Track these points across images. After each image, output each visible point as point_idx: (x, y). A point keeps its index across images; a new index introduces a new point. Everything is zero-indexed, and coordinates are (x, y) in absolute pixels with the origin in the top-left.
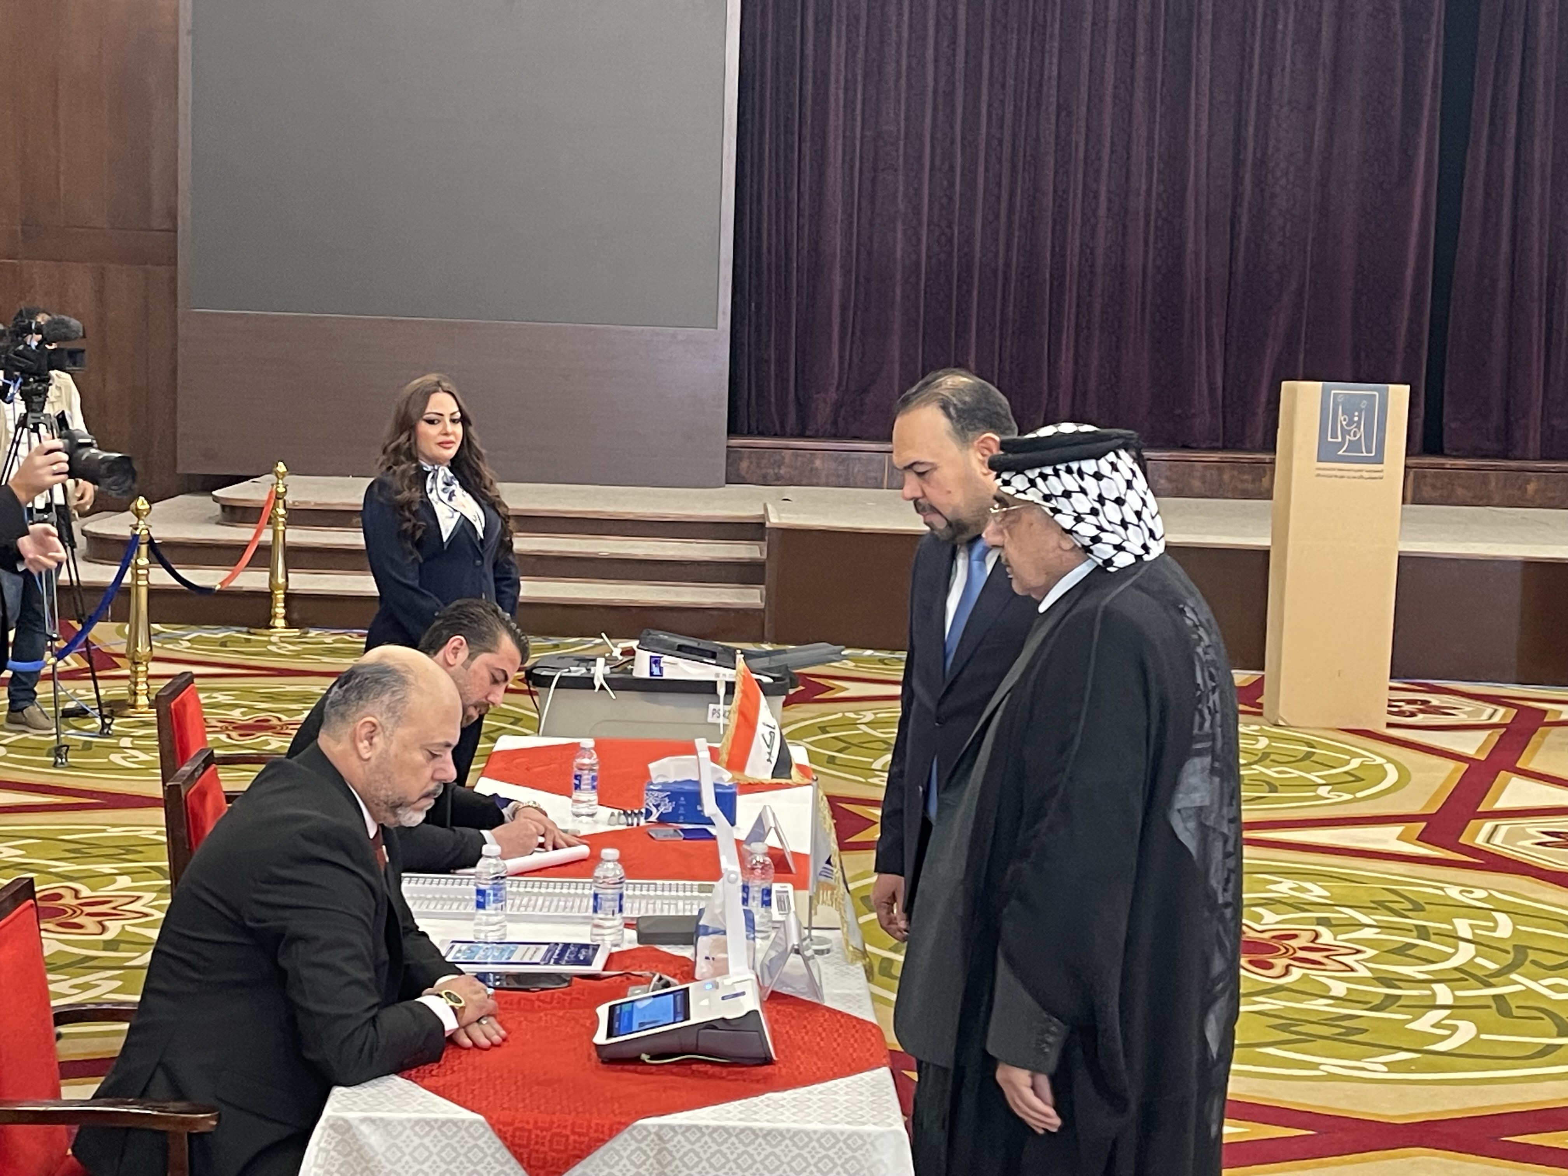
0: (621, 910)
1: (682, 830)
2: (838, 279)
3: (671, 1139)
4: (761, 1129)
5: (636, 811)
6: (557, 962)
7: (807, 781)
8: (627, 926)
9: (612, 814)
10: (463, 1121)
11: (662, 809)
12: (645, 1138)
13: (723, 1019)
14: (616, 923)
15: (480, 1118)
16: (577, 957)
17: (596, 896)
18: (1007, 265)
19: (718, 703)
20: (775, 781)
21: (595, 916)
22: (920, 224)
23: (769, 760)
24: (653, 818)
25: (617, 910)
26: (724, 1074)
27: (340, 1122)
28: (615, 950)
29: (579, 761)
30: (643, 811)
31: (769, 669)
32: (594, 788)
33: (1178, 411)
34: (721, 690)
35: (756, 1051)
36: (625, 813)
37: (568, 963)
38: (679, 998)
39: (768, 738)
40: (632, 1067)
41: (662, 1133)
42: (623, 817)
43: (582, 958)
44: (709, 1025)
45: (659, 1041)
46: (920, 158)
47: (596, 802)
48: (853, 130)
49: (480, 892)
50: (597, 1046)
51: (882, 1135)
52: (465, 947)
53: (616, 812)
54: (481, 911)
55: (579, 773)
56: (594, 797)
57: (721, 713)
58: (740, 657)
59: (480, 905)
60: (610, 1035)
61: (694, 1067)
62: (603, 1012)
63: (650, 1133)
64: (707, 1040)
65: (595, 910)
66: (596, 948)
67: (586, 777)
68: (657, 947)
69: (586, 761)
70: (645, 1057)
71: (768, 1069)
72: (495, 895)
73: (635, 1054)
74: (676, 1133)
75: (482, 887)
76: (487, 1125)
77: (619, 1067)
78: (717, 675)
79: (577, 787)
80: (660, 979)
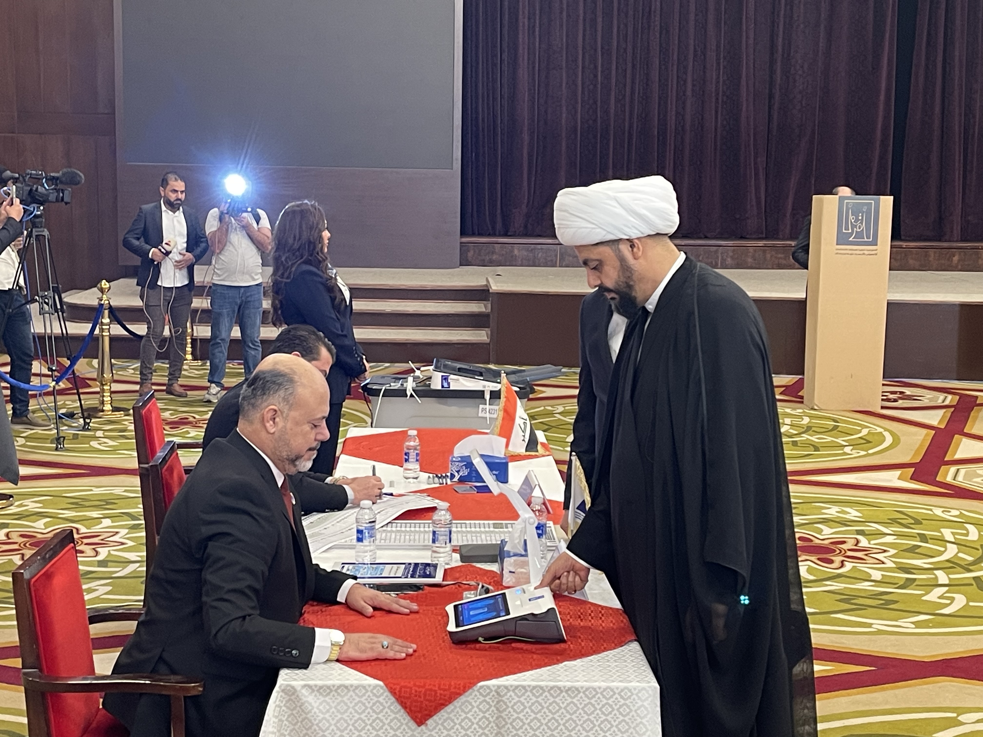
0: (450, 541)
1: (476, 487)
2: (526, 137)
3: (506, 694)
4: (564, 687)
5: (444, 475)
6: (412, 577)
7: (547, 453)
8: (454, 551)
9: (429, 477)
10: (370, 686)
11: (461, 474)
12: (488, 694)
13: (533, 614)
14: (448, 549)
15: (381, 683)
16: (425, 572)
17: (434, 533)
18: (631, 127)
19: (486, 404)
20: (528, 453)
21: (434, 545)
22: (577, 102)
23: (524, 440)
24: (456, 479)
25: (448, 541)
26: (534, 650)
27: (288, 688)
28: (447, 567)
29: (407, 443)
30: (449, 474)
31: (517, 383)
32: (417, 460)
33: (738, 216)
34: (487, 396)
35: (554, 634)
36: (437, 476)
37: (420, 577)
38: (500, 599)
39: (523, 427)
40: (472, 646)
41: (499, 690)
42: (436, 479)
43: (428, 573)
44: (523, 618)
45: (490, 629)
46: (576, 60)
47: (419, 469)
48: (534, 44)
49: (359, 532)
50: (450, 633)
51: (644, 689)
52: (351, 567)
53: (431, 475)
54: (360, 543)
55: (407, 451)
56: (417, 466)
57: (488, 410)
58: (503, 375)
59: (360, 540)
60: (457, 626)
61: (513, 645)
62: (450, 609)
63: (491, 691)
64: (522, 627)
65: (434, 541)
66: (435, 566)
67: (413, 454)
68: (474, 564)
69: (412, 443)
70: (481, 639)
71: (563, 645)
72: (369, 533)
73: (476, 638)
74: (509, 690)
75: (360, 528)
76: (385, 687)
77: (464, 646)
78: (484, 387)
79: (406, 460)
80: (483, 587)
